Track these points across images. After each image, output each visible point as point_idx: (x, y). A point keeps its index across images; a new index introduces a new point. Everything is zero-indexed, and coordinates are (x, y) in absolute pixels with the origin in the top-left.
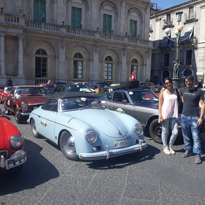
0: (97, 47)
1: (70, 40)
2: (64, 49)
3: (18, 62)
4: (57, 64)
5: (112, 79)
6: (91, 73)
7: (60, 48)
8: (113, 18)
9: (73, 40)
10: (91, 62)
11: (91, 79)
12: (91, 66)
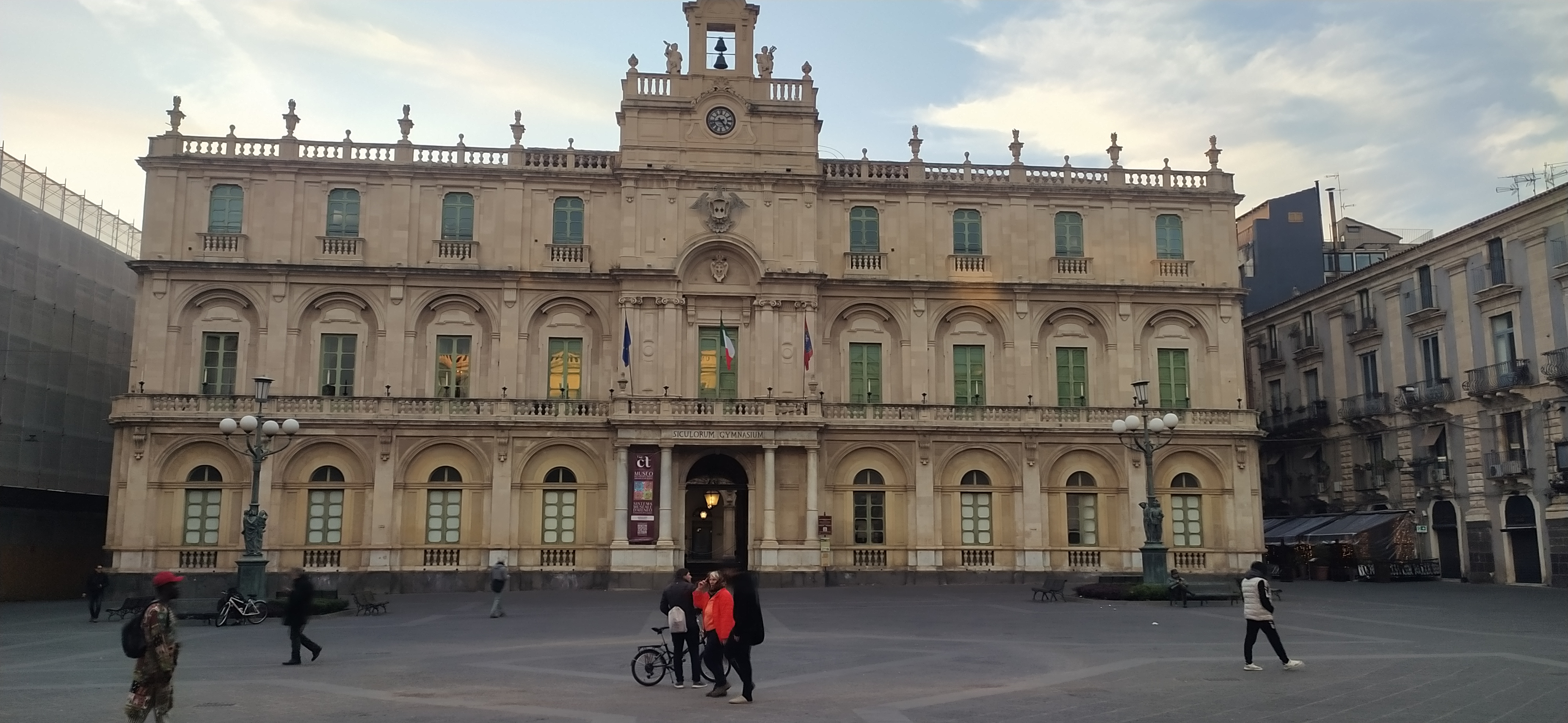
0: (1033, 450)
1: (946, 438)
2: (931, 465)
3: (806, 509)
4: (910, 506)
5: (1097, 544)
6: (1019, 527)
7: (919, 464)
8: (1092, 356)
9: (954, 438)
10: (1017, 495)
11: (1019, 546)
12: (1018, 506)
